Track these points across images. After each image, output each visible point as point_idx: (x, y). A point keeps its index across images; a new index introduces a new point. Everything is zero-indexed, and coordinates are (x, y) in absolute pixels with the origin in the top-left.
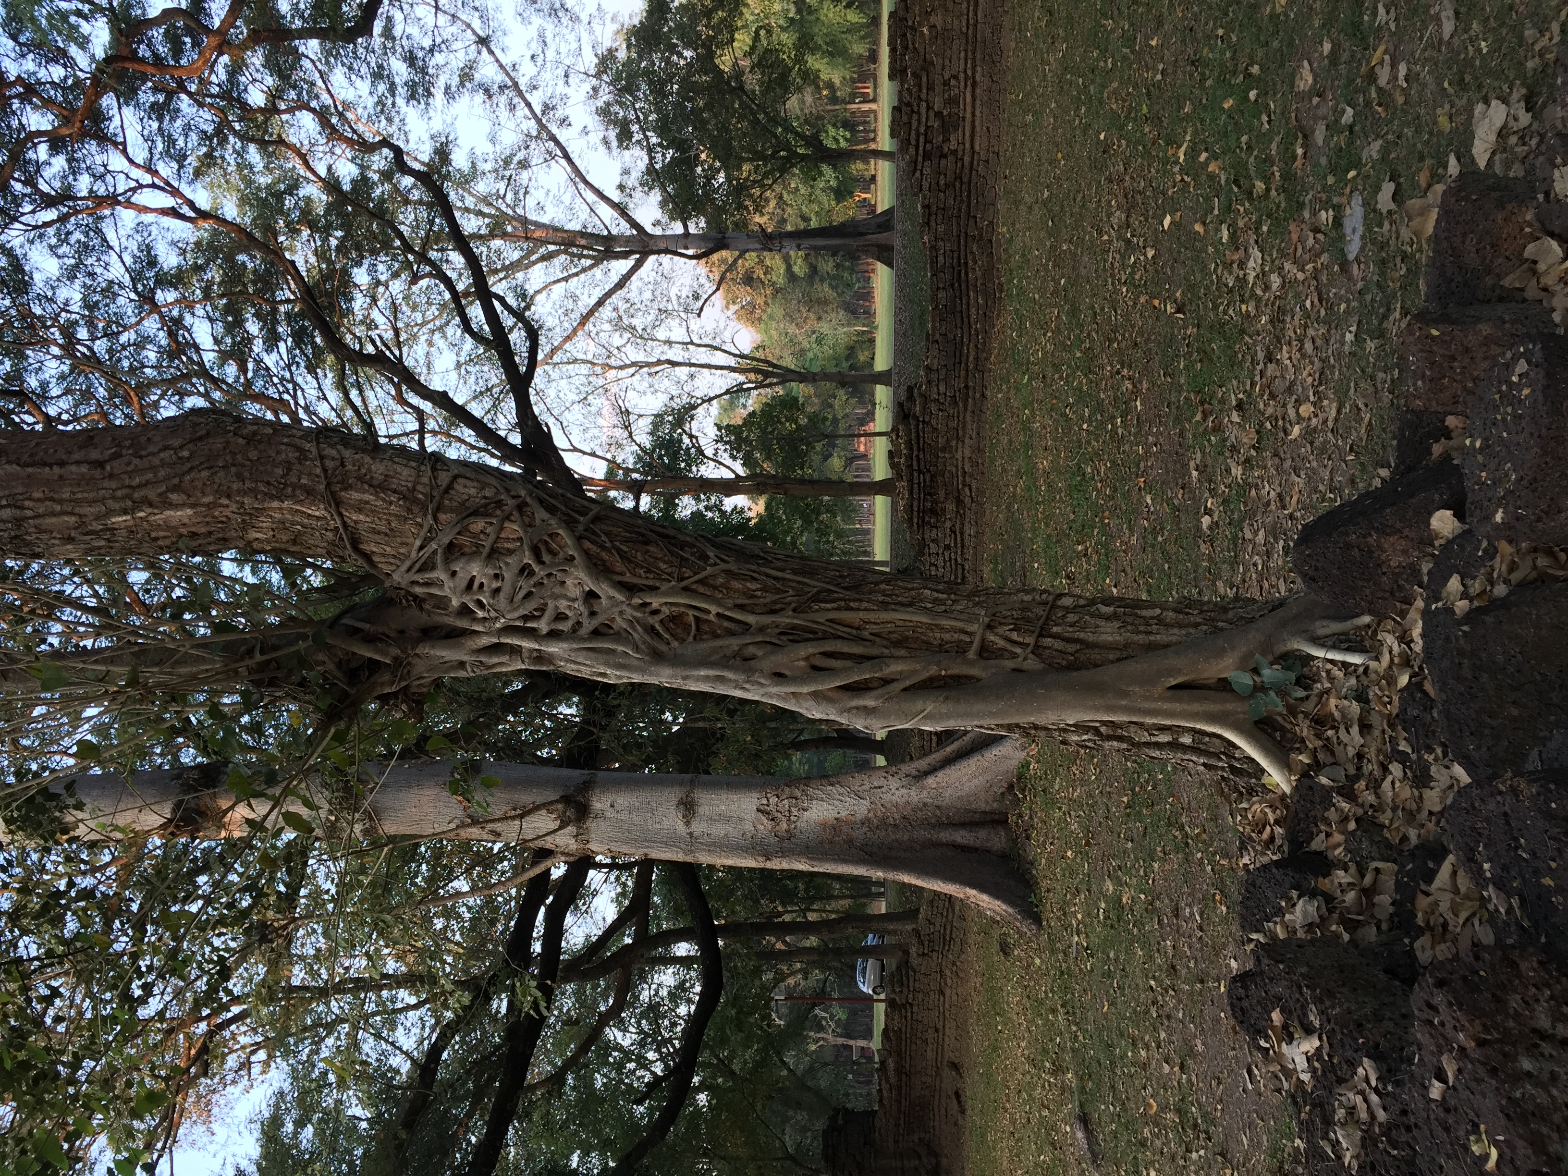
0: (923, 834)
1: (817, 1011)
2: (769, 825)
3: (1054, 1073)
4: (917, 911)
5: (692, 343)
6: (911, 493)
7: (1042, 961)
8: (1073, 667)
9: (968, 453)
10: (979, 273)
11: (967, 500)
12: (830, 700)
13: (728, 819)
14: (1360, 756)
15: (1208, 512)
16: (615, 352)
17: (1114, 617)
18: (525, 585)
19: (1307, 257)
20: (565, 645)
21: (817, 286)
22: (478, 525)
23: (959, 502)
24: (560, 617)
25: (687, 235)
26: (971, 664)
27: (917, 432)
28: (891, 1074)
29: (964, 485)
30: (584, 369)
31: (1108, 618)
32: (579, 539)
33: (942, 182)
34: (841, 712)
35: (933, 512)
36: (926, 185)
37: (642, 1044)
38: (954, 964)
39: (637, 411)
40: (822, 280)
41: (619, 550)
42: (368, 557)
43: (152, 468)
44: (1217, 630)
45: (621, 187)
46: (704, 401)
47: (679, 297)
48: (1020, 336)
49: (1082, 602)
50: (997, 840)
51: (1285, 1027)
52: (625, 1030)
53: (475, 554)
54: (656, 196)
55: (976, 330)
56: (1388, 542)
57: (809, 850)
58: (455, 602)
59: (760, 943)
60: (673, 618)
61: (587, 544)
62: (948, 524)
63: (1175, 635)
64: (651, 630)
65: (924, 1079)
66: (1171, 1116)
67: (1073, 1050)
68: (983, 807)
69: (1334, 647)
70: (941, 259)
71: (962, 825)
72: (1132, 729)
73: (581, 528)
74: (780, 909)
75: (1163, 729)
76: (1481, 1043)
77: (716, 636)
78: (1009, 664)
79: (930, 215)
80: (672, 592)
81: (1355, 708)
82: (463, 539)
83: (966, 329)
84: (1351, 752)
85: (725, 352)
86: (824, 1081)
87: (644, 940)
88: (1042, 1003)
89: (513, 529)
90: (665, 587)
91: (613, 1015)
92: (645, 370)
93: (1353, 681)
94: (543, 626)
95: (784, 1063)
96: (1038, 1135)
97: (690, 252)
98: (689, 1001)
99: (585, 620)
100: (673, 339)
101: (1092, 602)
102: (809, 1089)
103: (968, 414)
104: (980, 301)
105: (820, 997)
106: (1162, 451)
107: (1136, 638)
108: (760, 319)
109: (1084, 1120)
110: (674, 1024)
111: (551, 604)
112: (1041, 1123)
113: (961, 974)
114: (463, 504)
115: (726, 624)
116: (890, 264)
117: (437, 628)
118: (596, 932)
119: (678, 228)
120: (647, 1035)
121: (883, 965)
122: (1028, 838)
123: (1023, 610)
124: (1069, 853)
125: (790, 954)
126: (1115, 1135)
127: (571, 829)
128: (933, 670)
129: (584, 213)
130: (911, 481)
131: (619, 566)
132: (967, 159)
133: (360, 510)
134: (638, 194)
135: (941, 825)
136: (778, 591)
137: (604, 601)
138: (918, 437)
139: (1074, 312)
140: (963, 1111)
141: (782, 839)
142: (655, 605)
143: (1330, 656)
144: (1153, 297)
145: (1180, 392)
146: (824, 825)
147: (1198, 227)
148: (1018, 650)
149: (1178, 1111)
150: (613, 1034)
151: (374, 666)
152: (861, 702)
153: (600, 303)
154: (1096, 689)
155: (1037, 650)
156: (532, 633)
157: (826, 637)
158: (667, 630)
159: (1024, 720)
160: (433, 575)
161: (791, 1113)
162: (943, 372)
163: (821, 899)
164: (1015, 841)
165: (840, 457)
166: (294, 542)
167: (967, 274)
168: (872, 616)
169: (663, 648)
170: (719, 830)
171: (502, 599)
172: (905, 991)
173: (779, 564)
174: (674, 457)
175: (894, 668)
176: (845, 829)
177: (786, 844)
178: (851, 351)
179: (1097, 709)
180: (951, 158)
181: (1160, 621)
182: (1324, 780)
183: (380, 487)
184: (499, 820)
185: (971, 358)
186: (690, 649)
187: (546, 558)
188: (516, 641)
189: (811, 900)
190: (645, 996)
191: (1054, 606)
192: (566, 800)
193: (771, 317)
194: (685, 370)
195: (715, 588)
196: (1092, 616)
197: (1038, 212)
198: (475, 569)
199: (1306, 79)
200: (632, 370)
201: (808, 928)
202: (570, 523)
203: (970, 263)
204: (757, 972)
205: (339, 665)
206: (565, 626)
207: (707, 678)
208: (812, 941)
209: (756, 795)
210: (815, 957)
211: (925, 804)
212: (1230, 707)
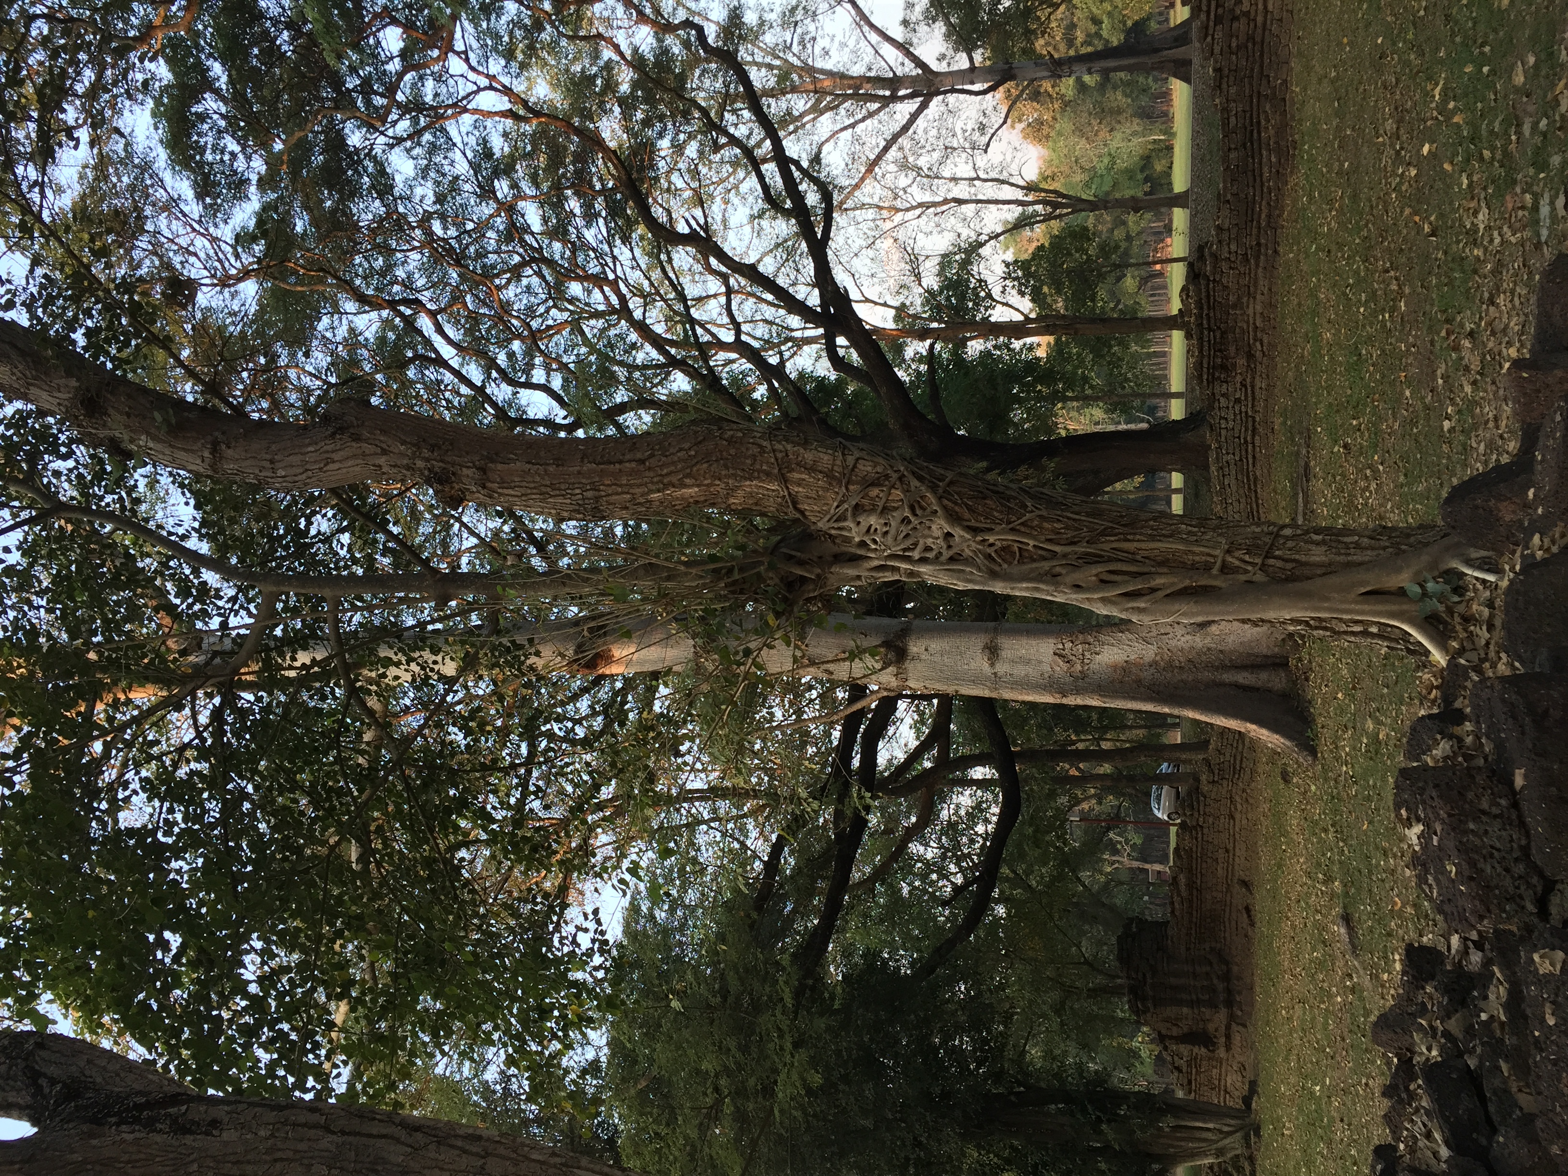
0: (1207, 675)
1: (1111, 835)
2: (1065, 667)
3: (1325, 883)
4: (1207, 742)
5: (978, 178)
6: (1201, 351)
7: (1318, 788)
8: (1292, 579)
9: (1259, 308)
10: (1272, 132)
11: (1258, 354)
12: (1113, 603)
13: (1028, 662)
14: (1488, 644)
15: (1448, 417)
16: (901, 193)
17: (1323, 542)
18: (905, 530)
19: (1518, 225)
20: (931, 567)
21: (1109, 94)
22: (874, 492)
23: (1250, 356)
24: (928, 549)
25: (973, 68)
26: (1215, 577)
27: (1208, 291)
28: (1183, 887)
29: (1255, 340)
30: (870, 214)
31: (1318, 544)
32: (940, 498)
33: (1234, 45)
34: (1121, 611)
35: (1224, 367)
36: (1217, 48)
37: (944, 857)
38: (1244, 791)
39: (924, 253)
40: (1115, 88)
41: (966, 505)
42: (802, 512)
43: (673, 463)
44: (1399, 553)
45: (905, 23)
46: (991, 238)
47: (965, 131)
48: (1309, 203)
49: (1299, 532)
50: (1277, 681)
51: (1408, 819)
52: (927, 845)
53: (872, 510)
54: (940, 28)
55: (1269, 188)
56: (1503, 505)
57: (1102, 688)
58: (857, 539)
59: (1054, 769)
60: (1003, 549)
61: (946, 502)
62: (1239, 378)
63: (1368, 555)
64: (989, 557)
65: (1215, 894)
66: (1409, 910)
67: (1340, 862)
68: (1265, 651)
69: (1480, 568)
70: (1233, 120)
71: (1244, 667)
72: (1334, 622)
73: (941, 491)
74: (1073, 737)
75: (1357, 622)
76: (1450, 815)
77: (1034, 560)
78: (1243, 577)
79: (1221, 78)
80: (1002, 532)
81: (1486, 612)
82: (865, 502)
83: (1258, 188)
84: (1483, 642)
85: (1012, 185)
86: (1119, 900)
87: (944, 763)
88: (1316, 823)
89: (897, 494)
90: (998, 528)
91: (915, 833)
92: (932, 210)
93: (1488, 593)
94: (916, 555)
95: (1079, 879)
96: (1312, 935)
97: (977, 87)
98: (987, 821)
99: (944, 551)
100: (958, 175)
101: (1307, 532)
102: (1104, 905)
103: (1260, 270)
104: (1273, 159)
105: (1115, 820)
106: (1418, 352)
107: (1338, 558)
108: (1048, 137)
109: (1347, 919)
110: (972, 841)
111: (921, 542)
112: (1314, 925)
113: (1251, 801)
114: (863, 478)
115: (1040, 552)
116: (1186, 79)
117: (843, 554)
118: (901, 756)
119: (962, 62)
120: (947, 850)
121: (1178, 793)
122: (1307, 679)
123: (1254, 538)
124: (1340, 695)
125: (1085, 779)
126: (1371, 930)
127: (892, 669)
128: (1187, 583)
129: (868, 55)
130: (1200, 339)
131: (967, 515)
132: (1260, 19)
133: (799, 485)
134: (923, 28)
135: (1224, 667)
136: (1077, 529)
137: (957, 538)
138: (1208, 296)
139: (1355, 197)
140: (1252, 924)
141: (1077, 678)
142: (991, 540)
143: (1476, 574)
144: (1416, 213)
145: (1432, 305)
146: (1115, 667)
147: (1447, 166)
148: (1250, 568)
149: (1415, 905)
150: (915, 848)
151: (803, 580)
152: (1135, 605)
153: (886, 149)
154: (1305, 596)
155: (1263, 568)
156: (908, 559)
157: (1110, 560)
158: (1000, 556)
159: (1254, 617)
160: (845, 524)
161: (1087, 927)
162: (1234, 231)
163: (1115, 728)
164: (1295, 683)
165: (1133, 277)
166: (756, 504)
167: (1259, 133)
168: (1143, 545)
169: (997, 568)
170: (1020, 671)
171: (889, 539)
172: (1196, 814)
173: (1076, 508)
174: (962, 298)
175: (1159, 581)
176: (1134, 670)
177: (1080, 683)
178: (1147, 160)
179: (1306, 609)
180: (1243, 20)
181: (1357, 545)
182: (1462, 661)
183: (811, 469)
184: (832, 661)
185: (1263, 216)
186: (1015, 570)
187: (919, 512)
188: (897, 564)
189: (1105, 729)
190: (944, 814)
191: (1278, 535)
192: (886, 644)
193: (1060, 134)
194: (972, 207)
195: (1032, 528)
196: (1306, 542)
197: (1326, 88)
198: (874, 520)
199: (1519, 79)
200: (918, 211)
201: (1102, 756)
202: (933, 488)
203: (1263, 122)
204: (1052, 795)
205: (782, 579)
206: (931, 555)
207: (1027, 589)
208: (1106, 768)
209: (1052, 641)
210: (1109, 783)
211: (1209, 649)
212: (1405, 607)
